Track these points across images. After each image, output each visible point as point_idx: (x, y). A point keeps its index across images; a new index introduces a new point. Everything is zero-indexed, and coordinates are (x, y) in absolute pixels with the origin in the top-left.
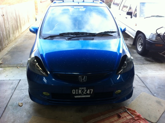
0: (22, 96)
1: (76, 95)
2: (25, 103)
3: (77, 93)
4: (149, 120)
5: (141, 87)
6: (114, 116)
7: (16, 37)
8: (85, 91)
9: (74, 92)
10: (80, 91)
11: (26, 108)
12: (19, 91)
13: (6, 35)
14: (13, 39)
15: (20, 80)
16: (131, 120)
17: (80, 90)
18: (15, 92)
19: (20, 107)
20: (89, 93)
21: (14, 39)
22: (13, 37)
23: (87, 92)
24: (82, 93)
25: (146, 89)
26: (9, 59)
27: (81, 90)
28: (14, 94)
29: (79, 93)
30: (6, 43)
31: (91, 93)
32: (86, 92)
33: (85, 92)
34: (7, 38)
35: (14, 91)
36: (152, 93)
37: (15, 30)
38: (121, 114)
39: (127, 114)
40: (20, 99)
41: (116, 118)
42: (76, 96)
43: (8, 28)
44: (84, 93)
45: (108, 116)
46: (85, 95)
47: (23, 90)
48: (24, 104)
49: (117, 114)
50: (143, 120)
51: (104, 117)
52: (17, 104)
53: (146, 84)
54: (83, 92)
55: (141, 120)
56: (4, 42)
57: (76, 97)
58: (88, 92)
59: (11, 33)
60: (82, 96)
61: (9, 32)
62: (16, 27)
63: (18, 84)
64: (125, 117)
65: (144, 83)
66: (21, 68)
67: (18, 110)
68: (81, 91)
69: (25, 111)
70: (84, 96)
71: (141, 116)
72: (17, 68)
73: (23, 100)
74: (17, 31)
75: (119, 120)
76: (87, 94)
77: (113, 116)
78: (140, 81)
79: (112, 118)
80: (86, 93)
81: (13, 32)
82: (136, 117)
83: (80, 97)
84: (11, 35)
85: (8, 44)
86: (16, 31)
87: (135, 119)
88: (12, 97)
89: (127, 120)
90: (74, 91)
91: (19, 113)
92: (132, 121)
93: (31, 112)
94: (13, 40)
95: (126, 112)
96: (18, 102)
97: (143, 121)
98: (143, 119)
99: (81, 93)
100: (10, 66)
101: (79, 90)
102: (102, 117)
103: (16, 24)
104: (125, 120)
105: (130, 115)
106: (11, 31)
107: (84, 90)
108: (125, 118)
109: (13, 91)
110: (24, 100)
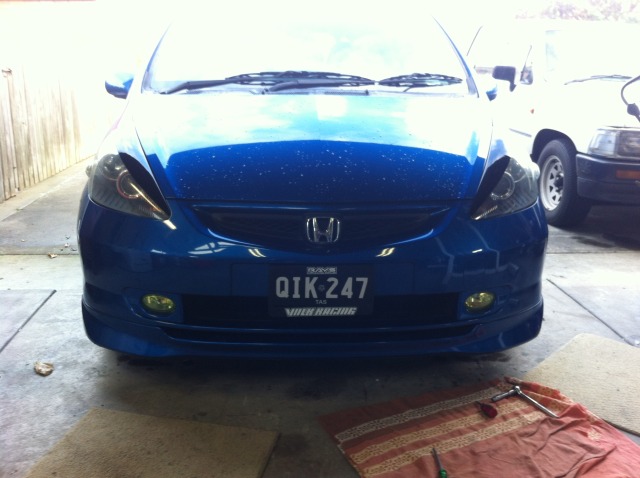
0: (53, 340)
1: (292, 303)
2: (66, 365)
3: (296, 295)
4: (623, 425)
5: (570, 317)
6: (465, 411)
7: (57, 171)
8: (332, 282)
9: (282, 288)
10: (310, 286)
11: (65, 381)
12: (43, 326)
13: (16, 152)
14: (44, 174)
15: (55, 292)
16: (545, 426)
17: (312, 277)
18: (26, 327)
19: (41, 378)
20: (350, 294)
21: (45, 177)
22: (42, 165)
23: (344, 293)
24: (322, 295)
25: (596, 323)
26: (18, 232)
27: (315, 279)
28: (19, 334)
29: (307, 296)
30: (12, 180)
31: (361, 296)
32: (338, 291)
33: (333, 293)
34: (19, 166)
35: (23, 326)
36: (621, 337)
37: (52, 142)
38: (497, 406)
39: (524, 406)
40: (44, 350)
41: (474, 419)
42: (291, 307)
43: (26, 128)
44: (329, 295)
45: (438, 410)
46: (331, 303)
47: (59, 323)
48: (60, 367)
49: (476, 404)
50: (598, 428)
51: (420, 416)
52: (31, 367)
53: (591, 310)
54: (322, 288)
55: (588, 427)
56: (6, 178)
57: (291, 312)
58: (347, 291)
59: (35, 149)
60: (320, 312)
61: (29, 142)
62: (58, 132)
63: (43, 305)
64: (516, 414)
65: (584, 304)
66: (62, 259)
67: (28, 388)
68: (316, 285)
69: (59, 389)
70: (328, 312)
71: (590, 412)
72: (45, 257)
73: (55, 353)
74: (62, 146)
75: (490, 425)
76: (342, 302)
77: (460, 412)
78: (567, 299)
79: (457, 418)
80: (335, 296)
81: (43, 147)
82: (563, 416)
83: (309, 312)
84: (37, 158)
85: (22, 187)
86: (55, 147)
87: (560, 423)
88: (10, 344)
89: (524, 427)
90: (282, 283)
91: (32, 399)
92: (547, 429)
93: (87, 396)
94: (41, 179)
95: (516, 395)
96: (32, 363)
97: (598, 431)
98: (597, 423)
99: (315, 296)
100: (18, 251)
101: (307, 279)
102: (409, 415)
103: (60, 122)
104: (515, 428)
105: (538, 409)
106: (37, 143)
107: (330, 280)
108: (515, 419)
109: (20, 325)
110: (59, 356)
